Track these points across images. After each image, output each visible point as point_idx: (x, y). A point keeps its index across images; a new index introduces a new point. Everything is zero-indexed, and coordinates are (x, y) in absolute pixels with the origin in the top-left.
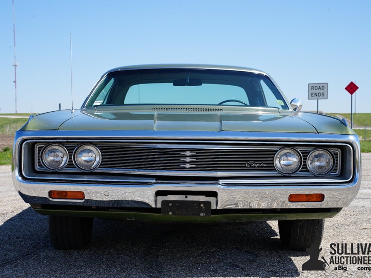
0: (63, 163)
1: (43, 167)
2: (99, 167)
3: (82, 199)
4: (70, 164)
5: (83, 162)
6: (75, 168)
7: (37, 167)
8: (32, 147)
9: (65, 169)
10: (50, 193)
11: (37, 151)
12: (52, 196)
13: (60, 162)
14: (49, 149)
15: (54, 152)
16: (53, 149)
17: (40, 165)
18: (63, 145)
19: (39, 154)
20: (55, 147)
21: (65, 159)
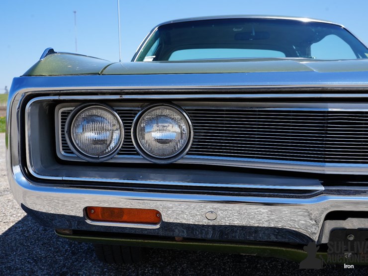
0: (113, 145)
1: (72, 153)
2: (187, 154)
3: (155, 224)
4: (127, 147)
5: (154, 143)
6: (138, 154)
7: (61, 153)
8: (47, 111)
9: (117, 156)
10: (87, 210)
11: (60, 121)
12: (92, 217)
13: (108, 143)
14: (83, 115)
15: (93, 121)
16: (92, 116)
17: (66, 149)
18: (112, 107)
19: (63, 125)
20: (95, 112)
21: (116, 135)
